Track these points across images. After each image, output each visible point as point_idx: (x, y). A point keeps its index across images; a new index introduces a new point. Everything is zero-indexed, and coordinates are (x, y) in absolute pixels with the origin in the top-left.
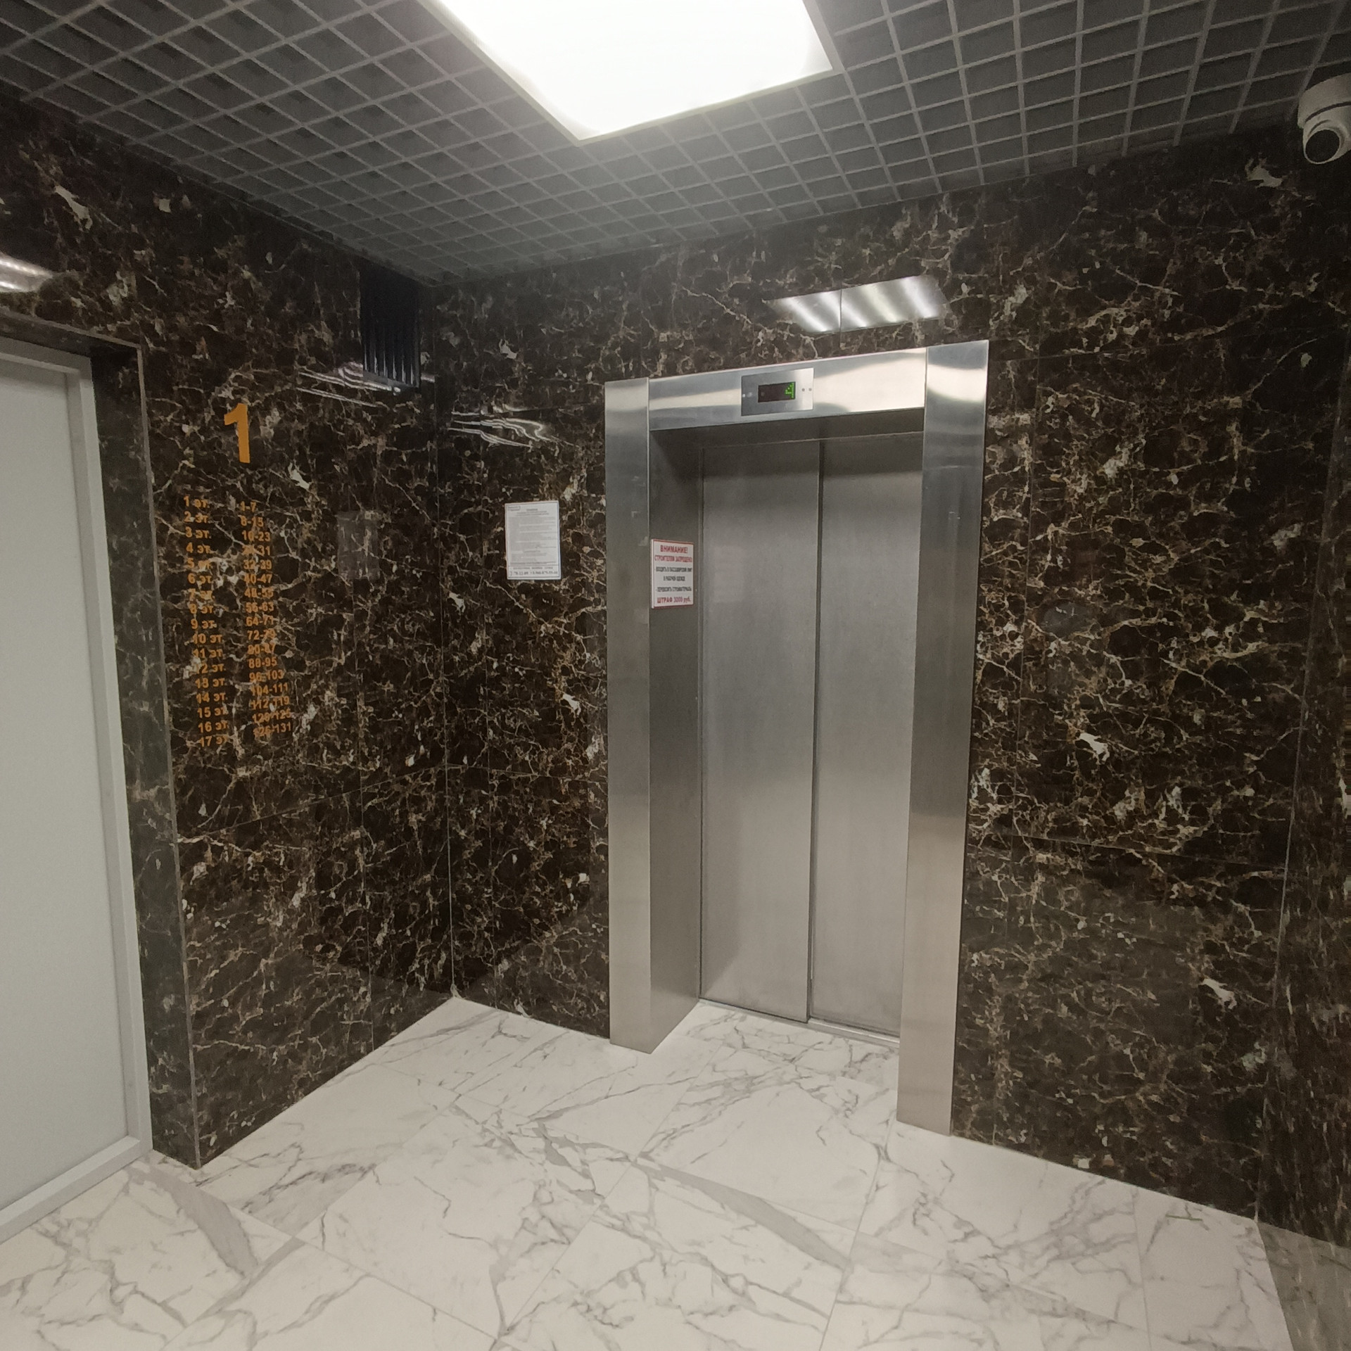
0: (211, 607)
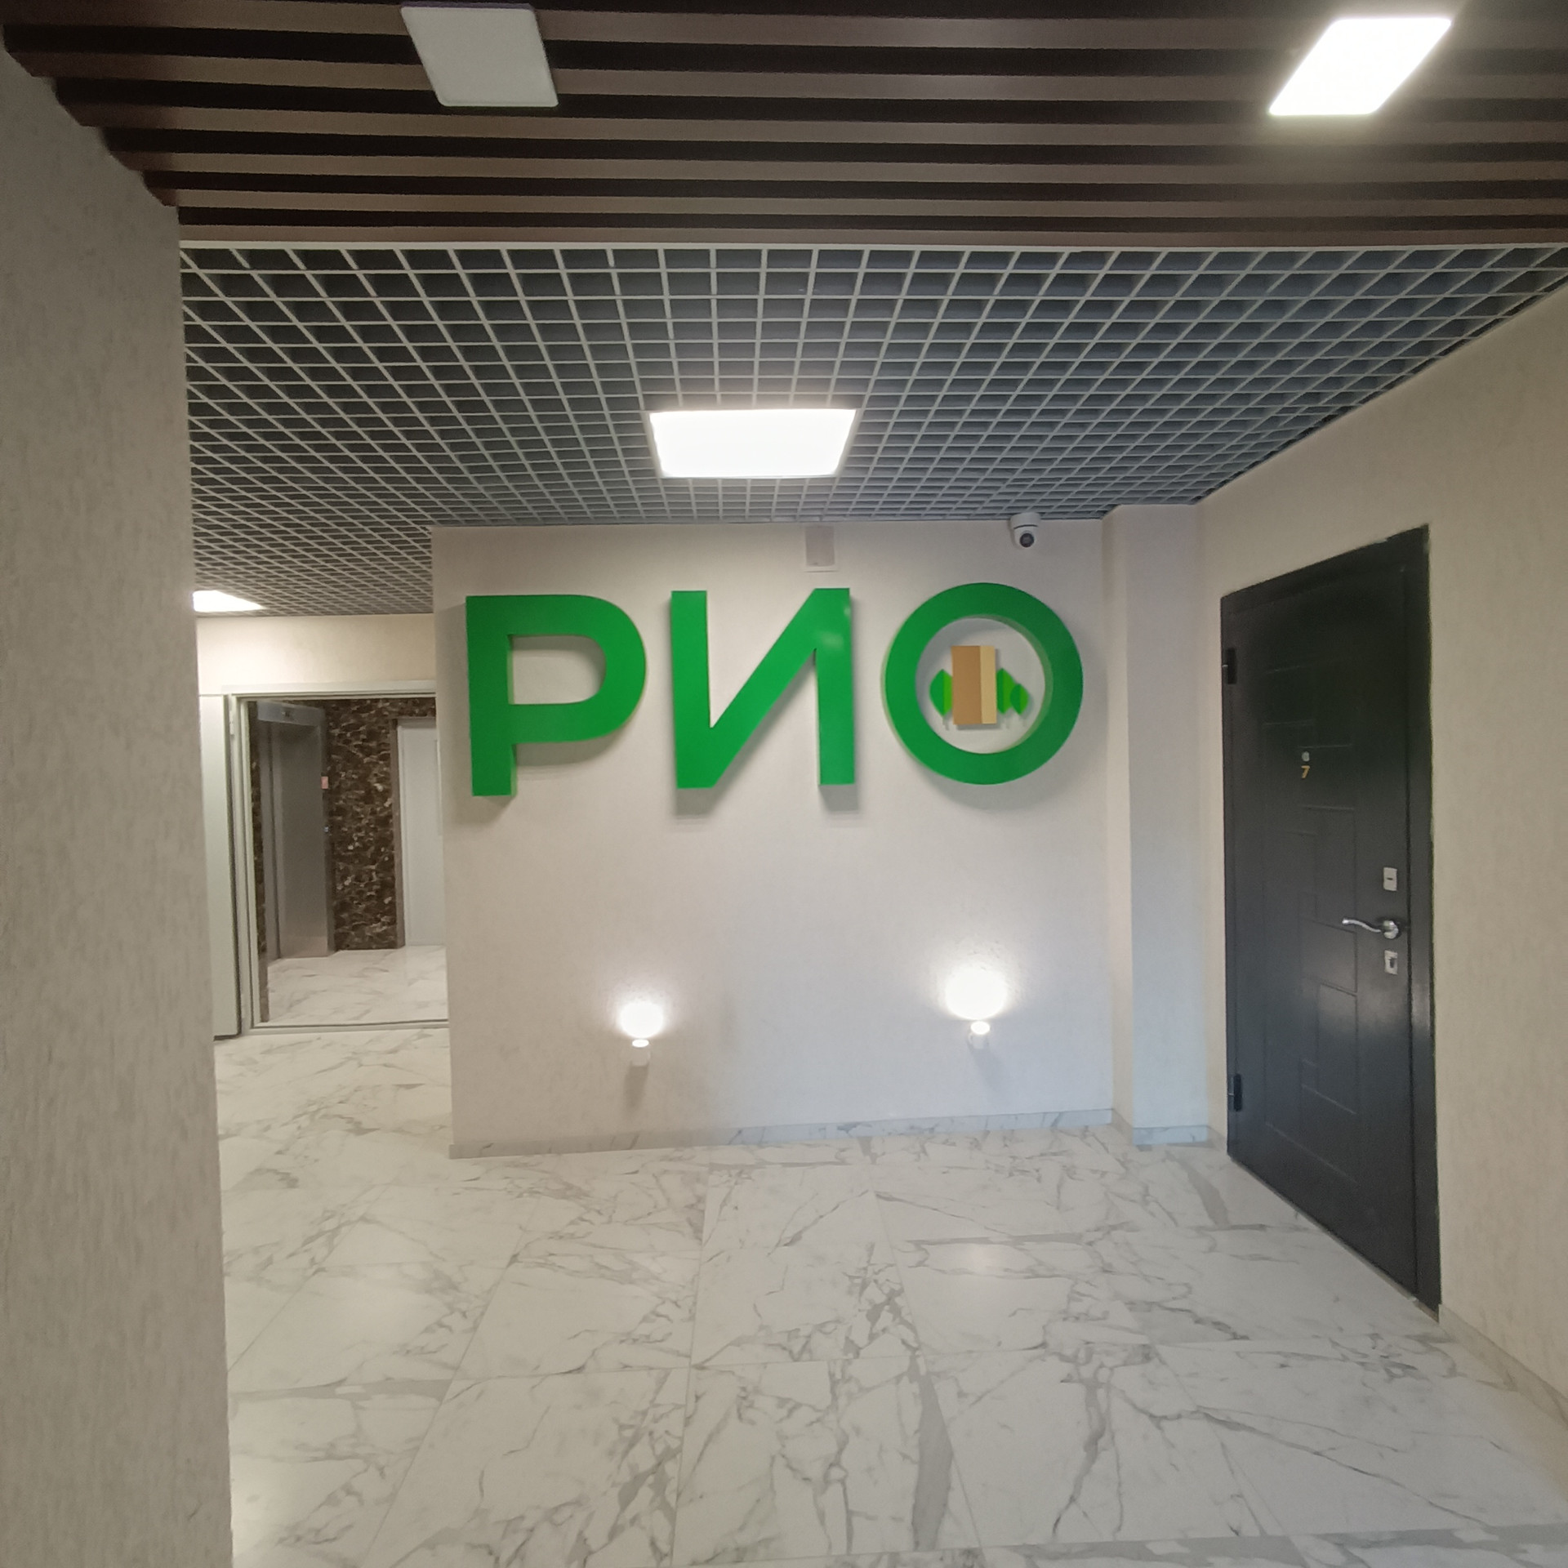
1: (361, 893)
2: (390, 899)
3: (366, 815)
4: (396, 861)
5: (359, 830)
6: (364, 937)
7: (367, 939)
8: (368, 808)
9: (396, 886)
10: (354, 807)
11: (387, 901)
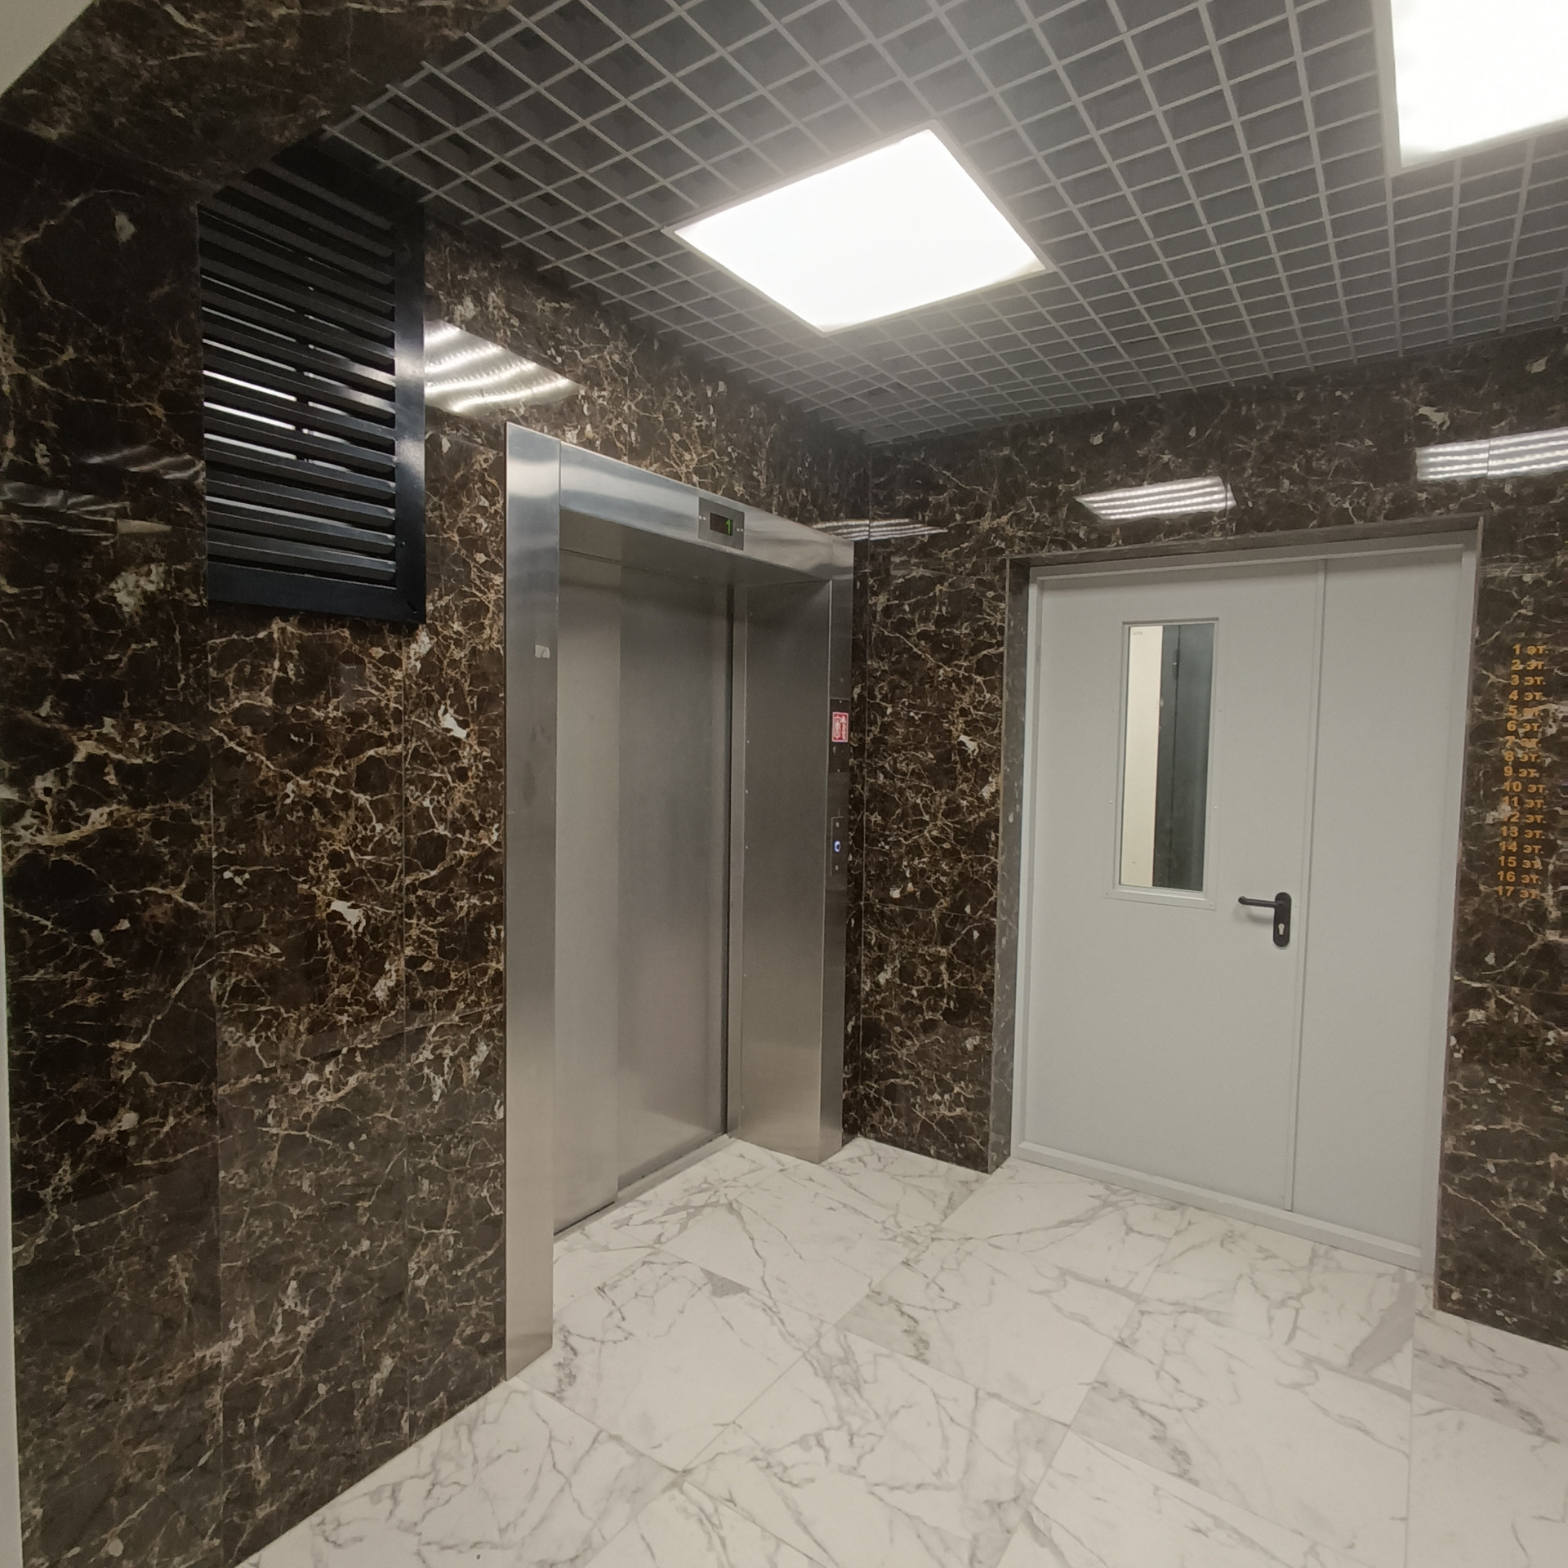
0: (1533, 756)
1: (909, 1008)
2: (976, 1041)
3: (934, 817)
4: (1000, 943)
5: (915, 851)
6: (911, 1119)
7: (918, 1126)
8: (941, 798)
9: (995, 1011)
10: (909, 793)
11: (970, 1044)
